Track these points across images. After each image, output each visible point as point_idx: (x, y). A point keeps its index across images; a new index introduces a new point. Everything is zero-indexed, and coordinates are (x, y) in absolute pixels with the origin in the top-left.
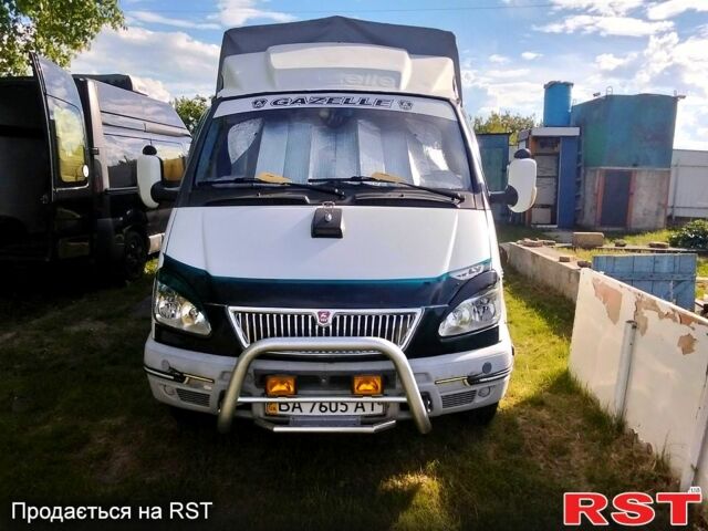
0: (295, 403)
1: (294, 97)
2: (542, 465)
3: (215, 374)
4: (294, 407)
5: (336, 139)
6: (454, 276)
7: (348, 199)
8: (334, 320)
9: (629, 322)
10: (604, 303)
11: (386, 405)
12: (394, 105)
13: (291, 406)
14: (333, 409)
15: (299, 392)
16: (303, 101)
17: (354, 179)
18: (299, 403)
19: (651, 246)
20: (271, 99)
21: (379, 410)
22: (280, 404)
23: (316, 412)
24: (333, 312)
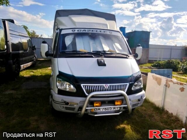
0: (98, 108)
1: (83, 29)
2: (149, 120)
3: (78, 102)
4: (98, 110)
5: (94, 41)
6: (134, 75)
7: (103, 56)
8: (109, 87)
9: (165, 85)
10: (156, 81)
11: (120, 108)
12: (108, 33)
13: (98, 109)
14: (108, 109)
15: (102, 105)
16: (85, 31)
17: (103, 51)
18: (100, 108)
19: (148, 67)
20: (76, 30)
21: (119, 109)
22: (95, 109)
23: (104, 110)
24: (109, 85)
